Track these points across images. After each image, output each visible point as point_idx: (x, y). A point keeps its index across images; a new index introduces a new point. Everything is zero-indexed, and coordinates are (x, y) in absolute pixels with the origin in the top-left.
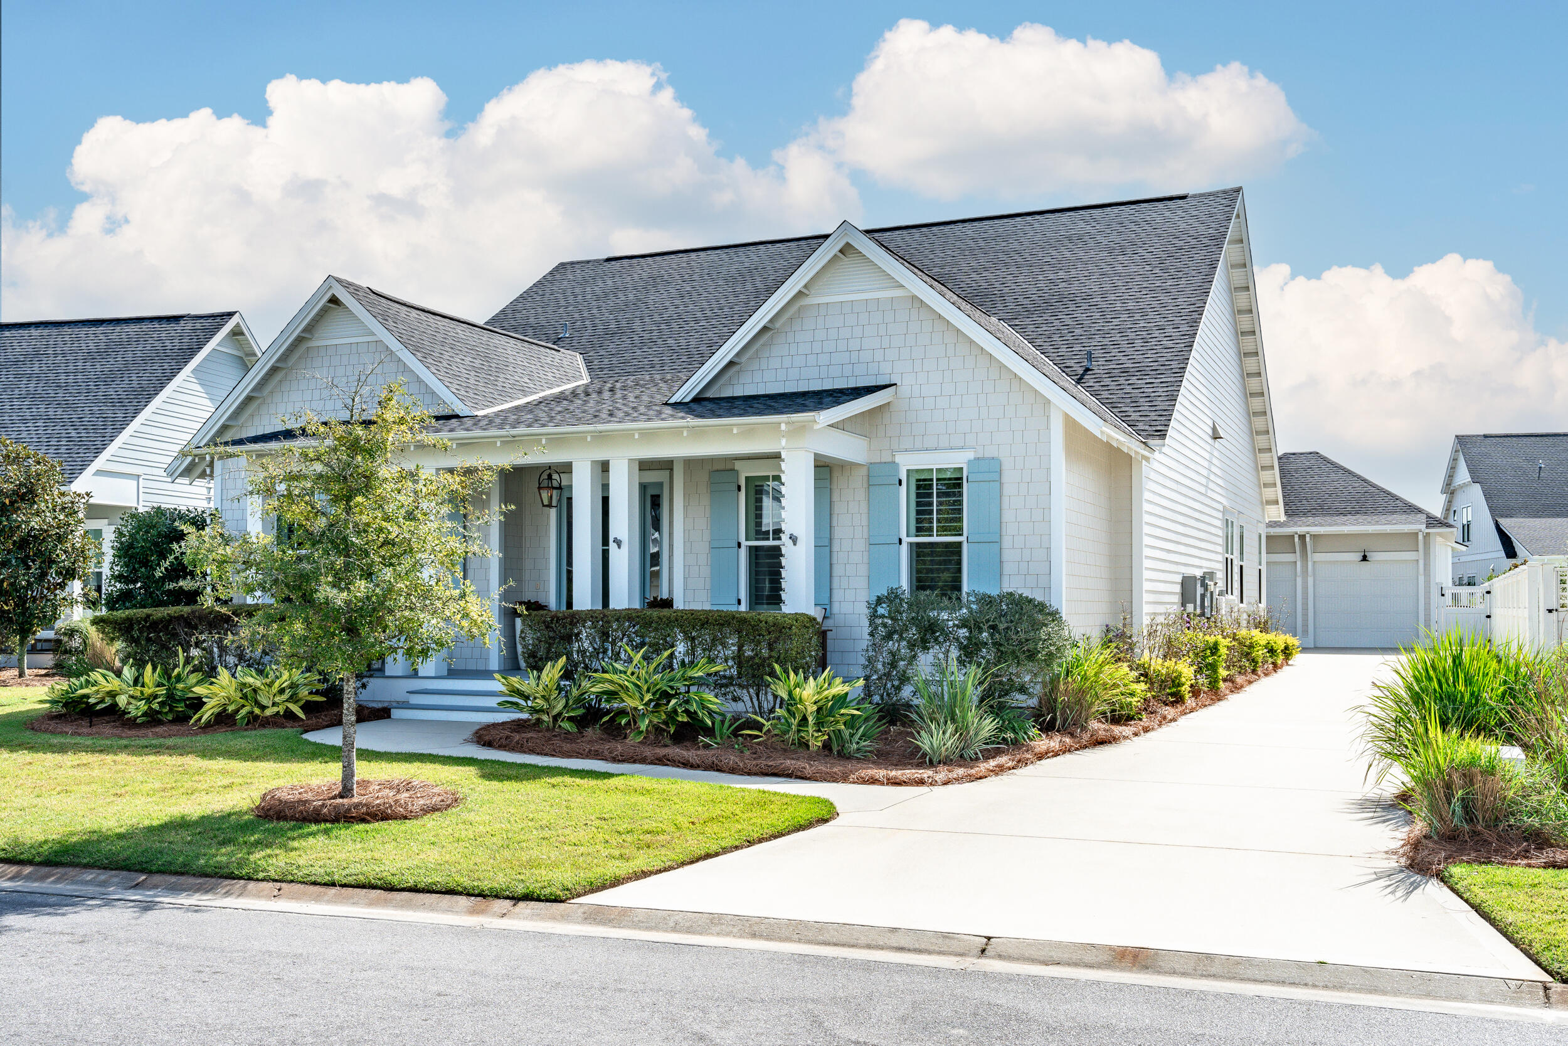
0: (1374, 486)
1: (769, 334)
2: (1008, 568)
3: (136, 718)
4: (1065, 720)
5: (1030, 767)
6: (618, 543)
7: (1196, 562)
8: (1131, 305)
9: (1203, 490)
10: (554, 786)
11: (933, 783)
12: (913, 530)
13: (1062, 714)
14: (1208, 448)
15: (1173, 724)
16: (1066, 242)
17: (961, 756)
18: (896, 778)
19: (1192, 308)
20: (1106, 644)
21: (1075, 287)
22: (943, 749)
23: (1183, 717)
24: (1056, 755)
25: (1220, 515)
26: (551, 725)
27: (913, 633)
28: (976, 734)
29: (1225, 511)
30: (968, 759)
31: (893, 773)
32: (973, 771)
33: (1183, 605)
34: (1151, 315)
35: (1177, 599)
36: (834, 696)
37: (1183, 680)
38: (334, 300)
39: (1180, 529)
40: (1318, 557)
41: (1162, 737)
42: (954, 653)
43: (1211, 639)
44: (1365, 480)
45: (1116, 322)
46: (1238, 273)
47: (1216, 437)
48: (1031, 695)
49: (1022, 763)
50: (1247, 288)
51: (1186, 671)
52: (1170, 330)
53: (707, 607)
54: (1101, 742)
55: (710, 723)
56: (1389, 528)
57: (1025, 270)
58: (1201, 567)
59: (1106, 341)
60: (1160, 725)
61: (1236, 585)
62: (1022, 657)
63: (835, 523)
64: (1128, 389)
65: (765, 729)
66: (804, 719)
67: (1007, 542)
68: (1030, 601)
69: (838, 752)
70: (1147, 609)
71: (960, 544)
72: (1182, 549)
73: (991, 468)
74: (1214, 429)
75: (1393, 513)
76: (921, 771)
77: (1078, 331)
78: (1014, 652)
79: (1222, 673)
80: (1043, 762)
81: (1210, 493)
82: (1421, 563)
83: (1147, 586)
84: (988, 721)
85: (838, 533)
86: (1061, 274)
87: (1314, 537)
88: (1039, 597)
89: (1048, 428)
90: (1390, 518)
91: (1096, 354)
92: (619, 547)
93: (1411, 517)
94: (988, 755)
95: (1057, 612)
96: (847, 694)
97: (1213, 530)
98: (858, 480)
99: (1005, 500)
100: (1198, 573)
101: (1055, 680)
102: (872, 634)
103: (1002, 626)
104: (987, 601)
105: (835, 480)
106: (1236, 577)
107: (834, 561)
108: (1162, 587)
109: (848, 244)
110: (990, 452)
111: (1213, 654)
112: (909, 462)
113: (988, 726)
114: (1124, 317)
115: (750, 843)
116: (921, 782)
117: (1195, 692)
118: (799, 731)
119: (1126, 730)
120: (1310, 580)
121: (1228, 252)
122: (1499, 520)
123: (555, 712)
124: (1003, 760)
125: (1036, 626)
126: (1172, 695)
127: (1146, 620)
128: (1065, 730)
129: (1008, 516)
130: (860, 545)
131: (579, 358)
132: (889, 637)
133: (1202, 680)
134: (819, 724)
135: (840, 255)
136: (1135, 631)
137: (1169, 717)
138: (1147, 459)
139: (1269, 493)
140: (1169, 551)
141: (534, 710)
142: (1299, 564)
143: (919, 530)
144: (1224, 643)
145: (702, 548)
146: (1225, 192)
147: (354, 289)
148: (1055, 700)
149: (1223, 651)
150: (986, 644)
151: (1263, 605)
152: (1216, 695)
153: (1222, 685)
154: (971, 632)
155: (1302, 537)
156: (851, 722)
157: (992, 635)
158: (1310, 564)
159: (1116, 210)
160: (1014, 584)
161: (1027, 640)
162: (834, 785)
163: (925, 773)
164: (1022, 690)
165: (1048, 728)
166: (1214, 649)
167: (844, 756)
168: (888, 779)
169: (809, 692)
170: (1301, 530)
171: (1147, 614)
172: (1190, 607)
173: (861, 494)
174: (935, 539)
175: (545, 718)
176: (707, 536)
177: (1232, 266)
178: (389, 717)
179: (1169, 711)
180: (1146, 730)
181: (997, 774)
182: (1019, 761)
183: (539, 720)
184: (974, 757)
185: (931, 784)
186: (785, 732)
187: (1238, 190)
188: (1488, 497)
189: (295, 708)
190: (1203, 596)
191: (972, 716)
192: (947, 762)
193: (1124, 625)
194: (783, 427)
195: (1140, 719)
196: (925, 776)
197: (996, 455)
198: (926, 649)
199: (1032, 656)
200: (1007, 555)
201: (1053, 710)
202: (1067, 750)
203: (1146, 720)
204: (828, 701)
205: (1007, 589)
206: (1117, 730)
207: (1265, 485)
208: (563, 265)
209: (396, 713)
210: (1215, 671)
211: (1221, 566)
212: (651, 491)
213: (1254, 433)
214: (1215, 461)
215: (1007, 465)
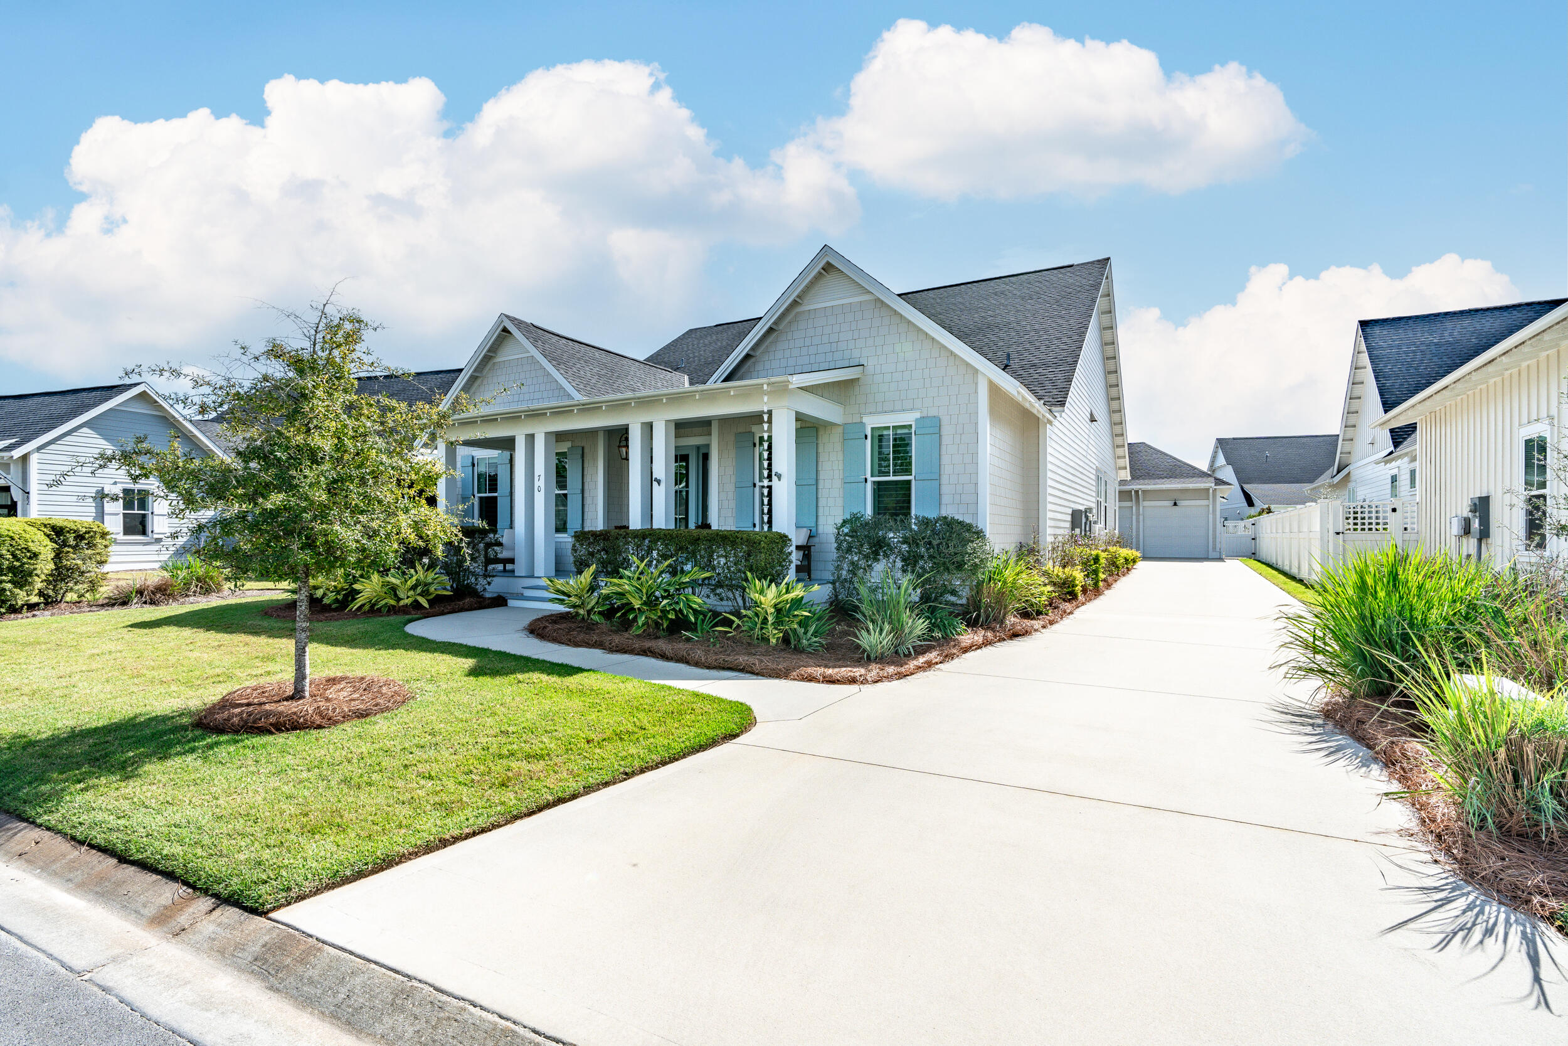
0: (1180, 461)
1: (774, 335)
2: (945, 499)
3: (330, 605)
4: (988, 617)
5: (956, 661)
6: (659, 482)
7: (1081, 501)
8: (1037, 327)
9: (1084, 453)
10: (519, 682)
11: (865, 682)
12: (876, 472)
13: (985, 612)
14: (1087, 426)
15: (1071, 616)
16: (993, 295)
17: (896, 652)
18: (831, 676)
19: (1080, 325)
20: (1019, 557)
21: (998, 319)
22: (879, 647)
23: (1077, 610)
24: (979, 647)
25: (1094, 472)
26: (586, 617)
27: (866, 549)
28: (910, 632)
29: (1097, 470)
30: (902, 655)
31: (830, 671)
32: (903, 670)
33: (1073, 529)
34: (1051, 331)
35: (1068, 525)
36: (792, 599)
37: (1077, 582)
38: (505, 330)
39: (1071, 477)
40: (1146, 503)
41: (1064, 626)
42: (899, 564)
43: (1094, 553)
44: (1174, 458)
45: (1027, 337)
46: (1105, 318)
47: (1093, 420)
48: (960, 597)
49: (949, 657)
50: (1112, 328)
51: (1079, 575)
52: (1065, 339)
53: (733, 528)
54: (1015, 635)
55: (693, 619)
56: (1191, 486)
57: (966, 313)
58: (1083, 505)
59: (1020, 349)
60: (1062, 618)
61: (1103, 518)
62: (951, 567)
63: (820, 469)
64: (1036, 376)
65: (734, 626)
66: (766, 619)
67: (944, 480)
68: (960, 523)
69: (795, 646)
70: (1049, 531)
71: (909, 482)
72: (1072, 491)
73: (932, 426)
74: (1092, 415)
75: (1193, 477)
76: (855, 670)
77: (1001, 344)
78: (944, 563)
79: (1102, 576)
80: (968, 655)
81: (1089, 457)
82: (1211, 506)
83: (1050, 515)
84: (921, 621)
85: (822, 476)
86: (990, 313)
87: (1144, 491)
88: (968, 520)
89: (976, 392)
90: (1191, 480)
91: (1012, 356)
92: (659, 484)
93: (1205, 479)
94: (920, 651)
95: (981, 531)
96: (802, 597)
97: (1091, 481)
98: (836, 436)
99: (944, 448)
100: (1082, 508)
101: (980, 584)
102: (838, 549)
103: (935, 543)
104: (925, 522)
105: (820, 437)
106: (1103, 513)
107: (820, 496)
108: (1059, 516)
109: (828, 263)
110: (932, 412)
111: (1095, 563)
112: (872, 422)
113: (921, 626)
114: (1032, 333)
115: (628, 776)
116: (853, 681)
117: (1084, 590)
118: (762, 629)
119: (1036, 624)
120: (1141, 518)
121: (1100, 303)
122: (1243, 485)
123: (589, 607)
124: (932, 656)
125: (965, 542)
126: (1069, 593)
127: (1050, 539)
128: (987, 626)
129: (945, 460)
130: (838, 483)
131: (686, 377)
132: (849, 550)
133: (1090, 582)
134: (778, 622)
135: (822, 271)
136: (1041, 547)
137: (1068, 611)
138: (1050, 422)
139: (1121, 463)
140: (1064, 492)
141: (574, 606)
142: (1134, 508)
143: (882, 473)
144: (1103, 555)
145: (730, 488)
146: (1099, 261)
147: (518, 323)
148: (980, 601)
149: (1103, 561)
150: (923, 557)
151: (1117, 531)
152: (1097, 592)
153: (1101, 584)
154: (910, 547)
155: (1137, 492)
156: (804, 623)
157: (928, 549)
158: (1141, 508)
159: (1026, 276)
160: (949, 510)
161: (956, 554)
162: (777, 681)
163: (858, 671)
164: (953, 593)
165: (973, 624)
166: (1096, 559)
167: (799, 650)
168: (824, 677)
169: (768, 597)
170: (1136, 487)
171: (1050, 535)
172: (1077, 531)
173: (838, 447)
174: (891, 478)
175: (581, 612)
176: (733, 479)
177: (1102, 313)
178: (506, 605)
179: (1068, 606)
180: (1051, 623)
181: (925, 671)
182: (946, 656)
183: (577, 614)
184: (907, 652)
185: (862, 683)
186: (752, 629)
187: (1108, 259)
188: (1236, 472)
189: (423, 602)
190: (1086, 523)
191: (906, 617)
192: (881, 659)
193: (1034, 543)
194: (765, 387)
195: (1046, 614)
196: (857, 674)
197: (936, 414)
198: (877, 560)
199: (960, 566)
200: (945, 489)
201: (977, 608)
202: (987, 643)
203: (1051, 615)
204: (787, 603)
205: (944, 513)
206: (1028, 623)
207: (1119, 458)
208: (691, 330)
209: (511, 603)
210: (1097, 575)
211: (1094, 505)
212: (702, 451)
213: (1113, 424)
214: (1091, 436)
215: (945, 421)
